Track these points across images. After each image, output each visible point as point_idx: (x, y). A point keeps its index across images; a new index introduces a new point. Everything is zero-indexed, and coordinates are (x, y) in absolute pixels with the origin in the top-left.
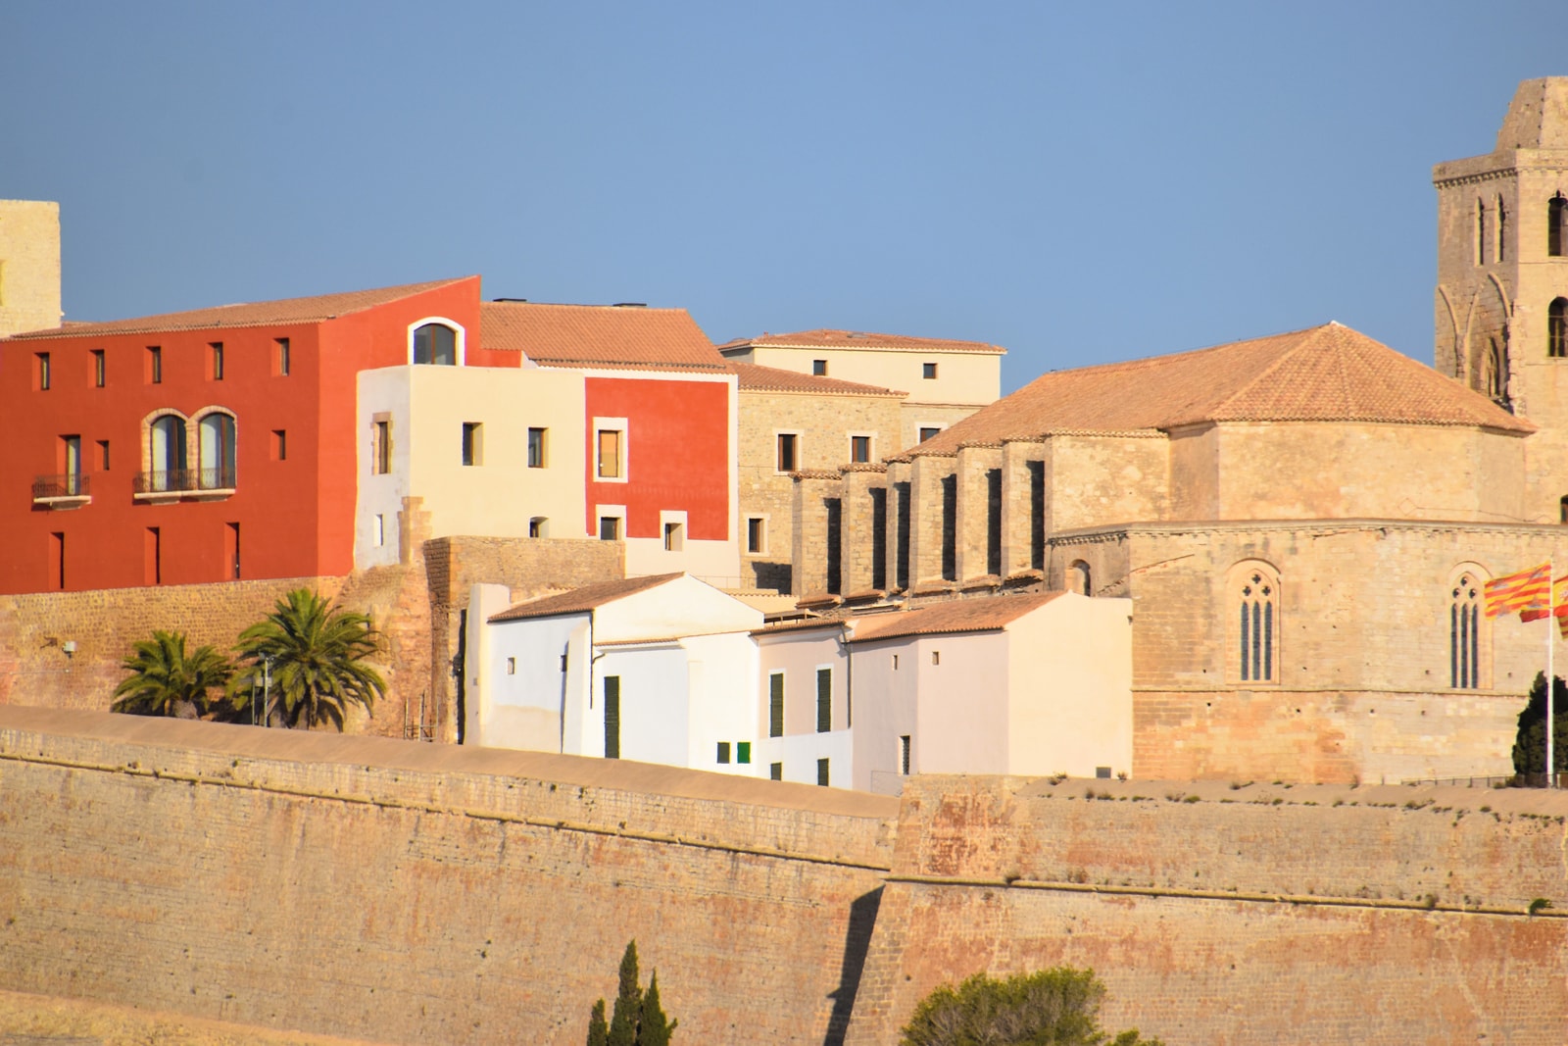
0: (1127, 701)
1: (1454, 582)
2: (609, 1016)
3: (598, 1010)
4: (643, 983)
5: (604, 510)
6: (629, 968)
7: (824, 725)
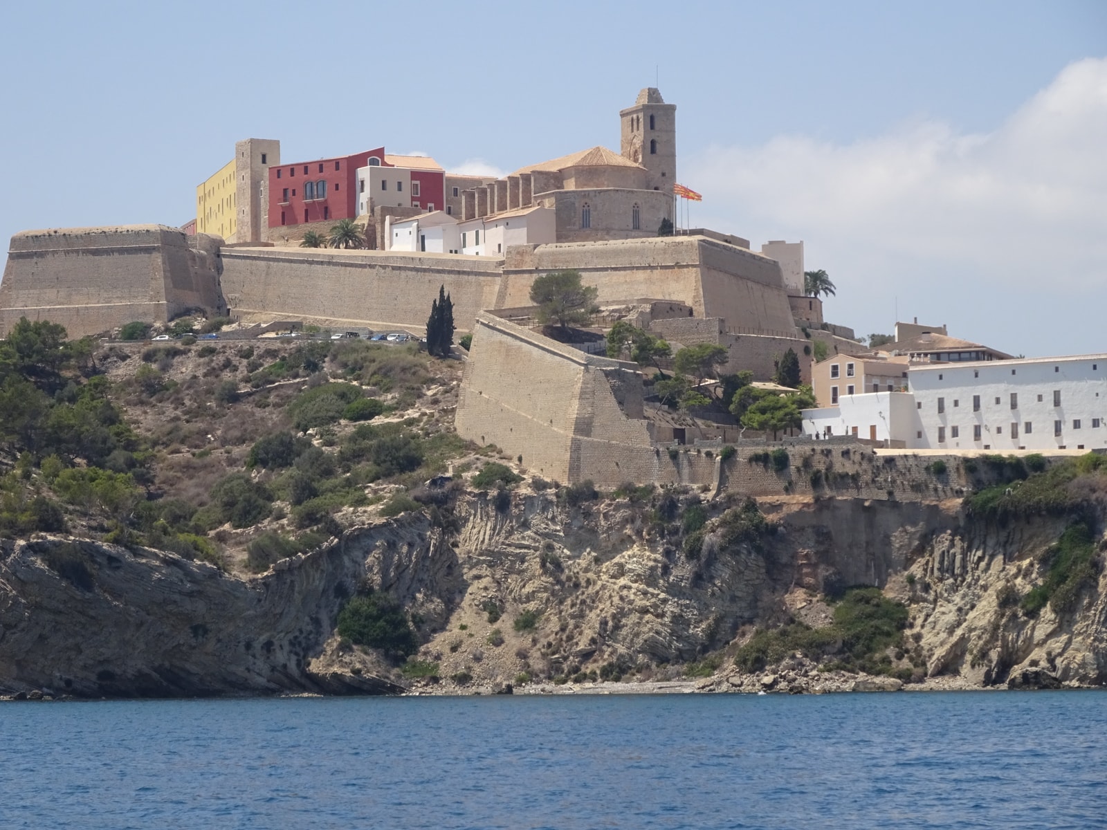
0: (555, 233)
1: (633, 204)
2: (437, 303)
3: (435, 301)
4: (446, 294)
5: (415, 203)
6: (442, 291)
7: (477, 243)
